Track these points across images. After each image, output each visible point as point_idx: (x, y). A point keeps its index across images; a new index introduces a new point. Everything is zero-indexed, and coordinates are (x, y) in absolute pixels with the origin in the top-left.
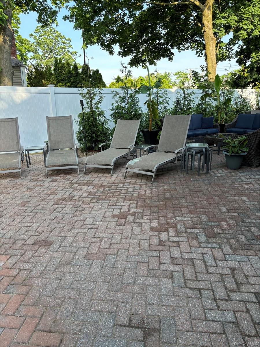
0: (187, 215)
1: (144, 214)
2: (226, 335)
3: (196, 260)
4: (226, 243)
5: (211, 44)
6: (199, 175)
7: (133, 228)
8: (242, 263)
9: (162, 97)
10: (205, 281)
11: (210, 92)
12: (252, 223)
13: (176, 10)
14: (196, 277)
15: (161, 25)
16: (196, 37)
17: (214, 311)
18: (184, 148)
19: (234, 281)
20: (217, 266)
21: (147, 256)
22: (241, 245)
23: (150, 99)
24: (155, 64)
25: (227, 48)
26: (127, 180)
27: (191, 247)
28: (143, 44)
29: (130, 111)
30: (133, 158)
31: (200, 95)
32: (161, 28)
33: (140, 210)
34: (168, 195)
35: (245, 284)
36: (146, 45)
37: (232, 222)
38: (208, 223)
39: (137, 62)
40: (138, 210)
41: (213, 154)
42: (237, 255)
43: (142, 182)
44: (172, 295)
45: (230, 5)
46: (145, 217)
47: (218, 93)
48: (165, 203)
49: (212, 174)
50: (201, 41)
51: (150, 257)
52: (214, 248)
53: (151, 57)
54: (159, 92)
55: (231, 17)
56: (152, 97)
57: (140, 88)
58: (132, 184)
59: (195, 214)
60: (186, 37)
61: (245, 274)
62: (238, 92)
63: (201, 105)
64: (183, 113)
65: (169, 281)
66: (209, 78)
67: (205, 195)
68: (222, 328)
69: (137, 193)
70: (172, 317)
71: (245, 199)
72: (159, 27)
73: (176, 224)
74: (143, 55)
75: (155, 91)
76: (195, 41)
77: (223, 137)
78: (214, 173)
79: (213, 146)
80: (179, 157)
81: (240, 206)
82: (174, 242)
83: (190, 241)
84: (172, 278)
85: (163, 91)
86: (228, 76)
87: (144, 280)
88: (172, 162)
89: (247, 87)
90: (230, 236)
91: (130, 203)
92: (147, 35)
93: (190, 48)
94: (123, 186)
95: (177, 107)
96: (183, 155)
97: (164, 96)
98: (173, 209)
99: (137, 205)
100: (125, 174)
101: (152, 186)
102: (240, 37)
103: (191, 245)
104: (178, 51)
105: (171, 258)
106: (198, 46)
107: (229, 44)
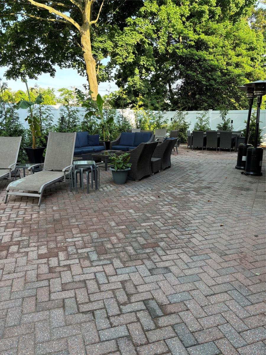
0: (78, 235)
1: (31, 241)
2: (120, 352)
3: (88, 281)
4: (117, 257)
5: (91, 65)
6: (88, 192)
7: (17, 259)
8: (131, 274)
9: (45, 114)
10: (98, 300)
11: (94, 110)
12: (138, 233)
13: (54, 27)
14: (89, 299)
15: (39, 39)
16: (76, 57)
17: (107, 330)
18: (71, 165)
19: (125, 294)
20: (109, 283)
21: (34, 288)
22: (130, 256)
23: (31, 115)
24: (36, 78)
25: (106, 70)
26: (8, 205)
27: (82, 268)
28: (20, 56)
29: (8, 127)
30: (15, 179)
31: (85, 113)
32: (40, 43)
33: (25, 238)
34: (57, 216)
35: (135, 294)
36: (24, 57)
37: (121, 235)
38: (99, 240)
39: (14, 74)
40: (23, 238)
41: (100, 171)
42: (126, 267)
43: (28, 205)
44: (64, 326)
45: (106, 31)
46: (31, 244)
47: (101, 112)
48: (54, 226)
49: (101, 190)
50: (81, 61)
51: (38, 289)
52: (106, 264)
53: (30, 70)
54: (42, 108)
55: (107, 42)
56: (34, 113)
57: (19, 102)
58: (15, 209)
59: (85, 233)
60: (66, 55)
61: (134, 284)
62: (119, 111)
63: (86, 123)
64: (69, 130)
65: (61, 311)
66: (92, 97)
67: (95, 211)
68: (115, 346)
69: (21, 218)
70: (65, 349)
71: (131, 211)
72: (37, 41)
73: (66, 247)
74: (21, 67)
75: (37, 107)
76: (75, 60)
77: (108, 155)
78: (103, 189)
79: (101, 163)
80: (67, 176)
81: (128, 219)
82: (65, 266)
83: (81, 262)
84: (64, 307)
85: (46, 107)
86: (110, 96)
87: (32, 317)
88: (60, 180)
89: (127, 107)
90: (120, 250)
91: (13, 232)
92: (24, 47)
93: (71, 66)
94: (4, 212)
95: (62, 124)
96: (71, 173)
97: (47, 112)
98: (62, 230)
99: (22, 232)
100: (5, 198)
101: (39, 209)
102: (117, 61)
103: (83, 266)
104: (59, 67)
105: (62, 284)
106: (79, 66)
107: (108, 67)
